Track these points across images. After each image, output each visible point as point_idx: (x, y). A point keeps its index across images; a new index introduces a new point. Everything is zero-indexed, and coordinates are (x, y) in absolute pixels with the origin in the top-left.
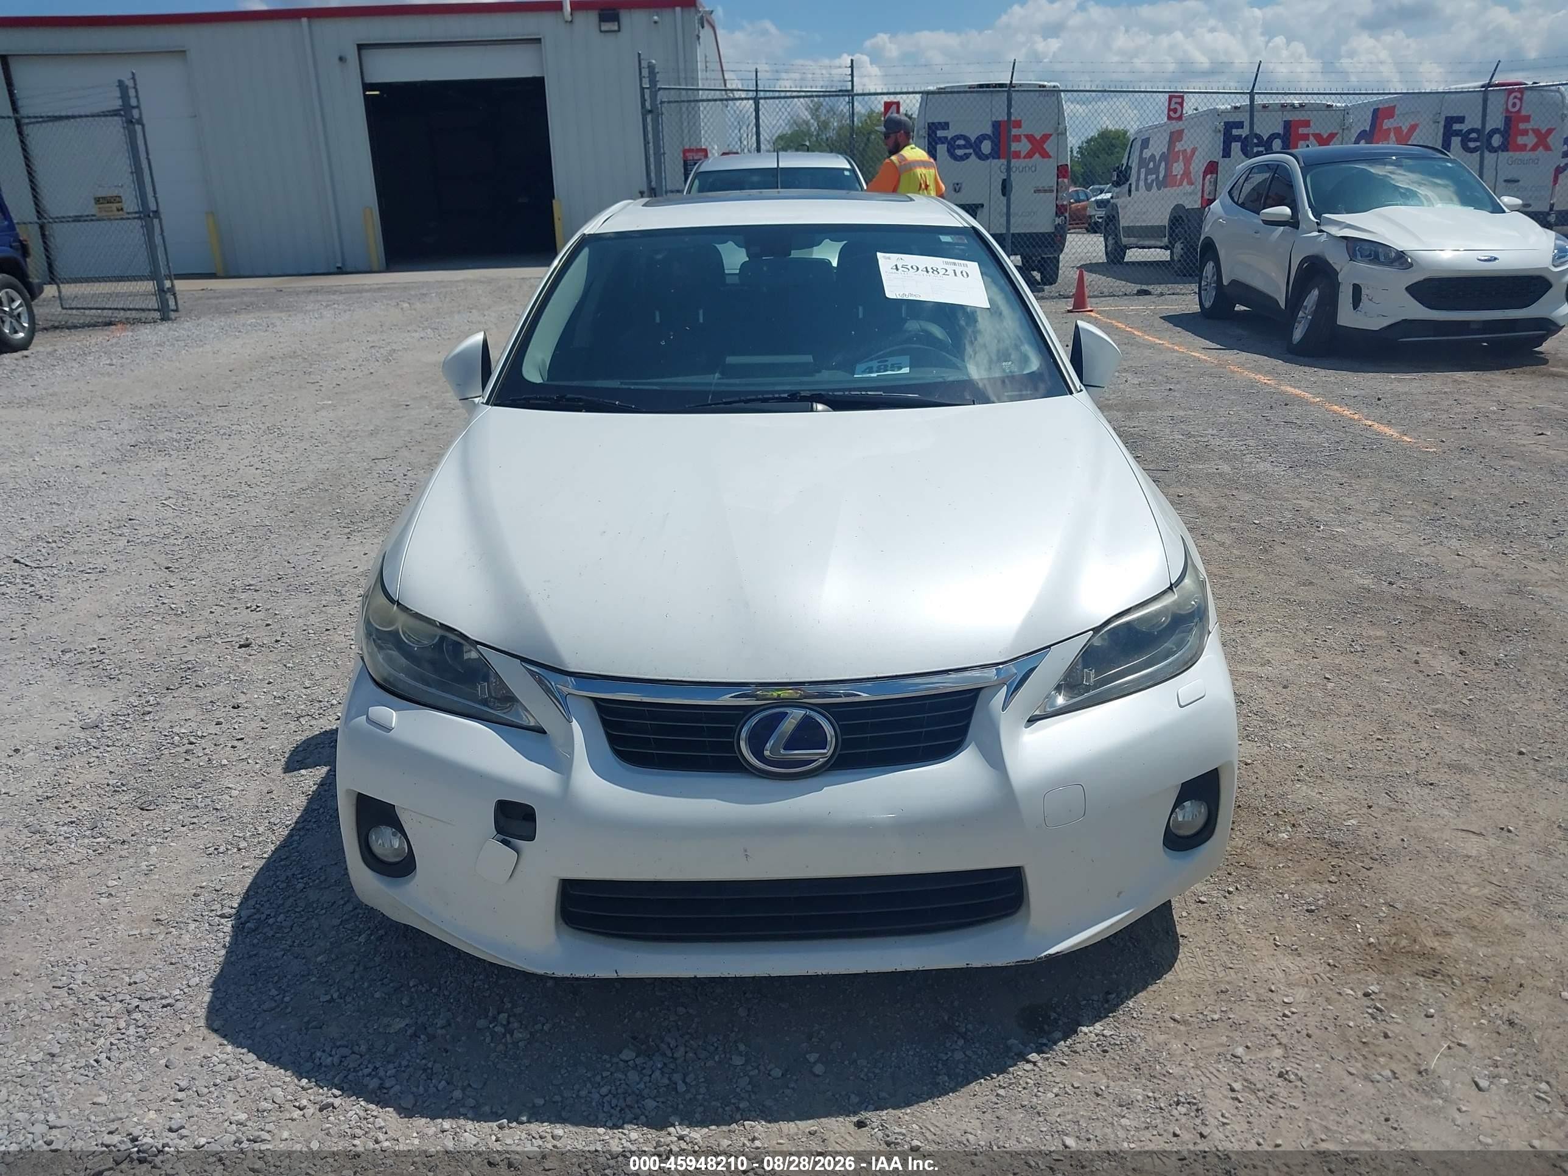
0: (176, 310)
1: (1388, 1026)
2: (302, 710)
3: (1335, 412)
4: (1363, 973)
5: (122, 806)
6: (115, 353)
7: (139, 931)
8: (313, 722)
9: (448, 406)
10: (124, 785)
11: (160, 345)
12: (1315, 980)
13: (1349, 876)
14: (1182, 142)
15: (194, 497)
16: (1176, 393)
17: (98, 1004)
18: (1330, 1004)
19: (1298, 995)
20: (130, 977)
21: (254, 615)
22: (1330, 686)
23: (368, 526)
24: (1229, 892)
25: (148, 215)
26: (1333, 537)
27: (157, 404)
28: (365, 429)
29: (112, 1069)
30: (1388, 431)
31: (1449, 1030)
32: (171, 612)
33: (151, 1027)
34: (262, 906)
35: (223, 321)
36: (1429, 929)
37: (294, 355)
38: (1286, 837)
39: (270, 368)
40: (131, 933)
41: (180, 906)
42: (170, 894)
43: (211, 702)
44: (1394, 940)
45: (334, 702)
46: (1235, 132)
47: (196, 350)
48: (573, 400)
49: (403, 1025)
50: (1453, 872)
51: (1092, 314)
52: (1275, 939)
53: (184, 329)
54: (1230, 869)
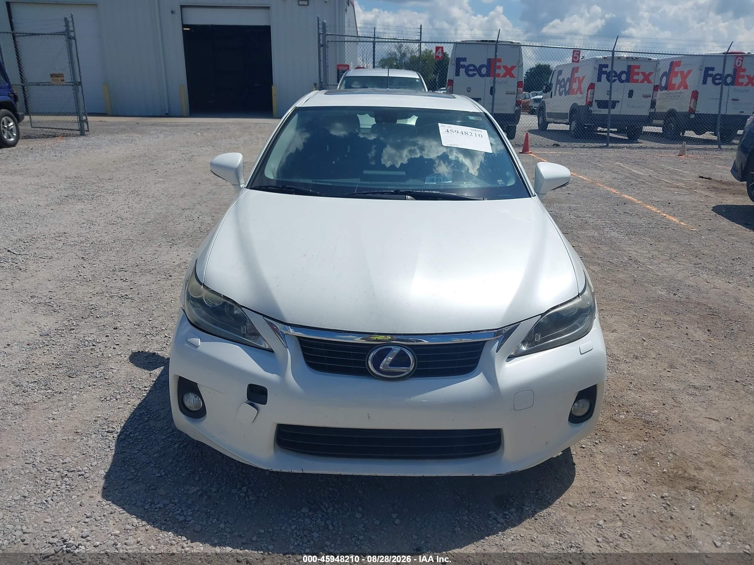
0: (88, 131)
1: (672, 513)
2: (148, 331)
3: (648, 209)
4: (661, 486)
5: (60, 375)
6: (58, 150)
7: (67, 438)
8: (153, 338)
9: (219, 184)
10: (61, 365)
11: (79, 147)
12: (638, 489)
13: (654, 438)
14: (578, 73)
15: (96, 223)
16: (572, 196)
17: (47, 473)
18: (644, 501)
19: (629, 496)
20: (63, 460)
21: (125, 283)
22: (645, 344)
23: (180, 242)
24: (596, 443)
25: (76, 84)
26: (647, 270)
27: (78, 176)
28: (179, 194)
29: (54, 505)
30: (674, 219)
31: (702, 516)
32: (84, 280)
33: (73, 485)
34: (128, 428)
35: (109, 137)
36: (692, 466)
37: (145, 155)
38: (624, 417)
39: (133, 162)
40: (64, 438)
41: (88, 426)
42: (83, 420)
43: (104, 325)
44: (675, 471)
45: (164, 328)
46: (604, 69)
47: (97, 150)
48: (289, 188)
49: (196, 490)
50: (704, 439)
51: (532, 154)
52: (618, 468)
53: (91, 140)
54: (596, 432)
